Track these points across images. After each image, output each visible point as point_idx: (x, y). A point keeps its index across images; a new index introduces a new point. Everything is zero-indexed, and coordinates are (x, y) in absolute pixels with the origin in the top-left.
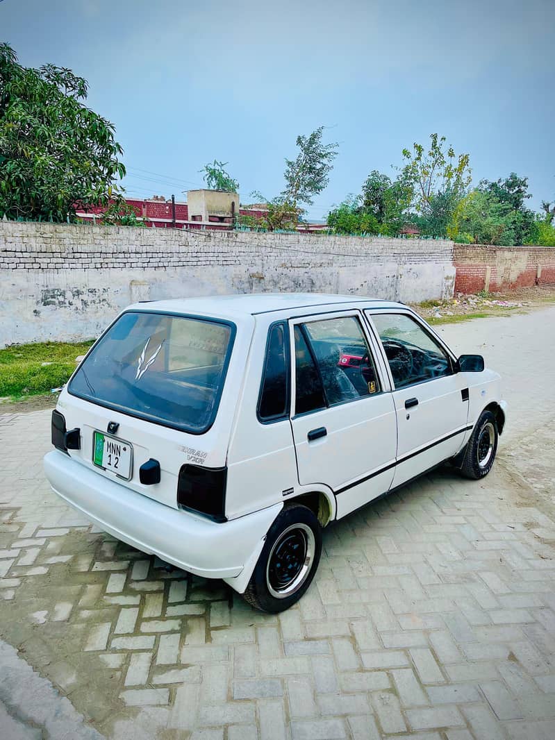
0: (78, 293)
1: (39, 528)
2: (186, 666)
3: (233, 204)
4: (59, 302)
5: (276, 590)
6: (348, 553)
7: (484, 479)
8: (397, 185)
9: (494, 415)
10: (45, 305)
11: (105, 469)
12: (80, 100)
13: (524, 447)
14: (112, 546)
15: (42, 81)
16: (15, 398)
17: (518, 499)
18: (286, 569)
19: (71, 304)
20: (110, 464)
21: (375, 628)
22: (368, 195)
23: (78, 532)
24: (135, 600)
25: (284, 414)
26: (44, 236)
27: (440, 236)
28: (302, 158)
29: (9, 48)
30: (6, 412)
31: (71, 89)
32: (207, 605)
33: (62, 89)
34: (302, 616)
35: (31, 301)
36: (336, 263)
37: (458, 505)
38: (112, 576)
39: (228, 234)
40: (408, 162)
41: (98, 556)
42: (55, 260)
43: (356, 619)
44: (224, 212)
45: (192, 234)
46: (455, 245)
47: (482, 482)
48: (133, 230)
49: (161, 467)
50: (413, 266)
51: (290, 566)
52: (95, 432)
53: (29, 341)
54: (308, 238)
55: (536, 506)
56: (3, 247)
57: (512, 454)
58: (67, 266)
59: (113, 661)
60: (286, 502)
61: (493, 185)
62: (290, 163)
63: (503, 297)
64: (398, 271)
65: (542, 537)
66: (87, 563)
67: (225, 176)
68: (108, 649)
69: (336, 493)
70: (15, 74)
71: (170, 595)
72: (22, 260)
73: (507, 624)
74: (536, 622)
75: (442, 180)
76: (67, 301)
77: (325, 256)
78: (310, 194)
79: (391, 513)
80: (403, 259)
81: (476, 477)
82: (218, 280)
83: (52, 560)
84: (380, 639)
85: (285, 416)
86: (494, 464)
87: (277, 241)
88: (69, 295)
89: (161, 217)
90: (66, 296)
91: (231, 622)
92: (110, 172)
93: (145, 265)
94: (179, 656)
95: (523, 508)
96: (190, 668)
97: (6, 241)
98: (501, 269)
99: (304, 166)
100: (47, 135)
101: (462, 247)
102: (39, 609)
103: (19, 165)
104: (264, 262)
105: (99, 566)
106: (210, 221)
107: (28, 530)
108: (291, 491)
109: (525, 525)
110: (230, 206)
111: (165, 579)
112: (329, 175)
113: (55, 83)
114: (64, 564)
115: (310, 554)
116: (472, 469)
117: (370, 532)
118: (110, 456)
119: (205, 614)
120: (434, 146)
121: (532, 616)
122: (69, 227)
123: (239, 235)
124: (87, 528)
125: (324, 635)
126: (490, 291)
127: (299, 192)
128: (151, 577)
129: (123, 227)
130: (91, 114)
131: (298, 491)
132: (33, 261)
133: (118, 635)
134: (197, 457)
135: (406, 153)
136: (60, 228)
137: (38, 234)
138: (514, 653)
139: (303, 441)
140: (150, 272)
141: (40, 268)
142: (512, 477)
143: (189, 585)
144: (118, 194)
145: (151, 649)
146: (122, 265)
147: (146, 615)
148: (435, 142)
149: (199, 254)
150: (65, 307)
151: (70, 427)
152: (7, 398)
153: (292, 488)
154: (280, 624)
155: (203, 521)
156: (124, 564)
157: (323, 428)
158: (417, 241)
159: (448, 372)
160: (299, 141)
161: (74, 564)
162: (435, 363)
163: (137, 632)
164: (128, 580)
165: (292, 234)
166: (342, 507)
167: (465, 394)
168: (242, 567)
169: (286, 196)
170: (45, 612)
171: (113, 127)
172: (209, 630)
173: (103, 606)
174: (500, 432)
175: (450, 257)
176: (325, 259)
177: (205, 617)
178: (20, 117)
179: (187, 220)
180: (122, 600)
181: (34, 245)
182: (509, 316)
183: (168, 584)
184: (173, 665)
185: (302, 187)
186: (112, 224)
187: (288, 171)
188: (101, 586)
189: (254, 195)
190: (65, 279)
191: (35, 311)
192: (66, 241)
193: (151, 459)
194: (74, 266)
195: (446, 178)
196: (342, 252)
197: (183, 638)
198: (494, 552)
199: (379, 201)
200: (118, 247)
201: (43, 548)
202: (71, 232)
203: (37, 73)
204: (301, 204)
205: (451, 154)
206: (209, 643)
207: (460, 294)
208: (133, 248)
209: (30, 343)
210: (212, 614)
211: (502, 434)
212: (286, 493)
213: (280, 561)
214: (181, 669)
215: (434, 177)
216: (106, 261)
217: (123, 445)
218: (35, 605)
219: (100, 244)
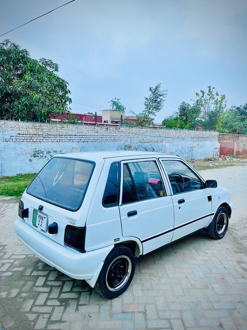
0: (49, 152)
1: (13, 255)
2: (64, 322)
3: (122, 116)
4: (41, 156)
5: (111, 287)
6: (150, 271)
7: (221, 239)
8: (193, 108)
9: (225, 209)
10: (34, 157)
11: (37, 227)
12: (55, 73)
13: (243, 225)
14: (43, 264)
15: (39, 65)
16: (16, 197)
17: (236, 250)
18: (117, 277)
19: (45, 157)
20: (39, 224)
21: (157, 309)
22: (181, 112)
23: (29, 258)
24: (47, 290)
25: (116, 203)
26: (36, 128)
27: (212, 130)
28: (151, 96)
29: (26, 51)
30: (12, 203)
31: (52, 68)
32: (80, 294)
33: (48, 68)
34: (123, 301)
35: (28, 155)
36: (164, 141)
37: (206, 251)
38: (40, 278)
39: (116, 128)
40: (198, 98)
41: (36, 268)
42: (40, 138)
43: (148, 304)
44: (118, 119)
45: (100, 128)
46: (219, 134)
47: (220, 241)
48: (74, 126)
49: (58, 226)
50: (200, 143)
51: (119, 276)
52: (34, 210)
53: (27, 173)
54: (151, 130)
55: (244, 253)
56: (18, 132)
57: (236, 228)
58: (45, 140)
59: (32, 317)
60: (115, 245)
61: (238, 108)
62: (146, 99)
63: (243, 157)
64: (193, 144)
65: (245, 268)
66: (30, 272)
67: (119, 104)
68: (31, 311)
69: (142, 242)
70: (28, 62)
71: (63, 288)
72: (26, 138)
73: (221, 309)
74: (236, 309)
75: (214, 106)
76: (44, 156)
77: (159, 138)
78: (155, 112)
79: (174, 253)
80: (195, 139)
81: (216, 238)
82: (111, 148)
83: (15, 269)
84: (158, 314)
85: (116, 204)
86: (227, 233)
87: (137, 131)
88: (45, 153)
89: (91, 121)
90: (44, 154)
91: (89, 302)
92: (65, 101)
93: (79, 141)
94: (62, 317)
95: (238, 254)
96: (66, 323)
97: (19, 130)
98: (241, 145)
99: (153, 100)
100: (39, 86)
101: (223, 135)
102: (4, 291)
103: (27, 99)
104: (132, 140)
105: (35, 273)
106: (112, 123)
107: (7, 256)
108: (118, 239)
109: (238, 262)
110: (121, 117)
111: (63, 281)
112: (163, 103)
113: (45, 66)
114: (20, 271)
115: (129, 271)
116: (214, 234)
117: (162, 262)
118: (39, 221)
119: (78, 298)
120: (210, 91)
121: (234, 306)
122: (47, 124)
123: (121, 128)
124: (33, 256)
125: (132, 311)
126: (237, 155)
127: (150, 111)
128: (57, 280)
129: (70, 124)
130: (58, 78)
131: (122, 240)
132: (30, 138)
133: (36, 305)
134: (73, 222)
135: (197, 94)
136: (43, 124)
137: (33, 127)
138: (222, 324)
139: (125, 217)
140: (81, 143)
141: (33, 141)
142: (235, 239)
143: (73, 284)
144: (68, 110)
145: (50, 313)
146: (69, 141)
147: (51, 297)
148: (210, 90)
149: (102, 137)
150: (43, 158)
151: (25, 208)
152: (13, 197)
153: (119, 238)
154: (112, 304)
155: (75, 252)
156: (46, 273)
157: (135, 211)
158: (202, 132)
159: (201, 188)
160: (150, 89)
161: (24, 272)
162: (196, 184)
163: (45, 305)
164: (47, 280)
165: (144, 128)
166: (145, 249)
167: (210, 198)
168: (93, 274)
169: (144, 112)
170: (6, 293)
171: (68, 84)
172: (78, 305)
173: (33, 291)
174: (230, 217)
175: (217, 139)
176: (159, 139)
177: (78, 299)
178: (28, 79)
179: (102, 122)
180: (41, 289)
181: (31, 132)
182: (244, 166)
183: (64, 282)
184: (58, 321)
185: (152, 109)
186: (65, 123)
187: (146, 102)
188: (34, 282)
189: (131, 112)
190: (44, 146)
191: (30, 160)
192: (45, 130)
193: (54, 222)
194: (48, 141)
195: (215, 105)
196: (167, 136)
197: (65, 308)
198: (220, 274)
199: (185, 115)
200: (68, 133)
201: (12, 263)
202: (47, 126)
203: (37, 61)
204: (151, 116)
205: (217, 95)
206: (77, 312)
207: (222, 156)
208: (74, 134)
209: (27, 174)
210: (81, 298)
211: (231, 218)
212: (116, 240)
213: (113, 273)
214: (61, 323)
215: (210, 104)
216: (62, 139)
217: (44, 216)
218: (3, 289)
219: (59, 131)
